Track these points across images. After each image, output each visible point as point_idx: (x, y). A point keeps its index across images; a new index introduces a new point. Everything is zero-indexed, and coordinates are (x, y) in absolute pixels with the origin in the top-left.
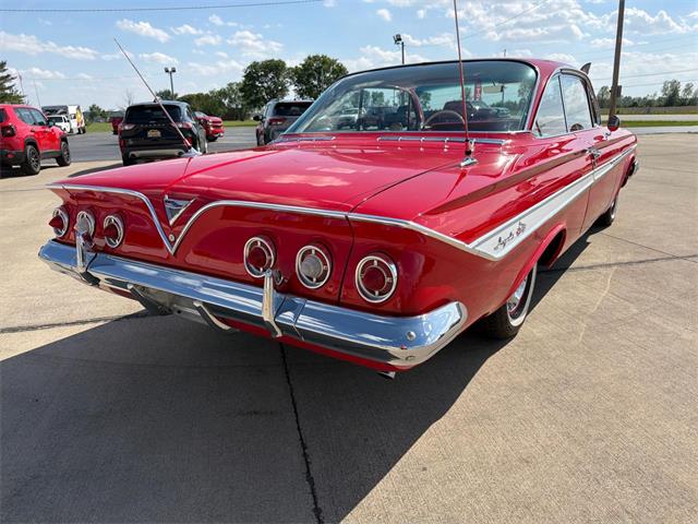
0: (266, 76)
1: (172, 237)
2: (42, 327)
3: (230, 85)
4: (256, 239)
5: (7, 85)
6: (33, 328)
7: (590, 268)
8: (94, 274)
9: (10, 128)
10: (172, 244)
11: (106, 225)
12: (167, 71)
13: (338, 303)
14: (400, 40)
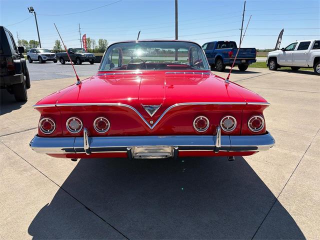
1: (152, 122)
4: (200, 117)
13: (240, 135)
14: (33, 10)
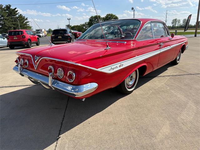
0: (95, 20)
1: (36, 65)
2: (17, 86)
3: (86, 23)
4: (50, 66)
5: (28, 24)
6: (15, 86)
7: (164, 76)
9: (24, 36)
10: (36, 67)
11: (25, 62)
12: (68, 19)
13: (65, 82)
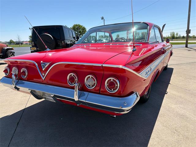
1: (43, 74)
4: (71, 74)
8: (17, 87)
10: (43, 76)
11: (22, 71)
12: (30, 29)
13: (99, 94)
14: (103, 18)
